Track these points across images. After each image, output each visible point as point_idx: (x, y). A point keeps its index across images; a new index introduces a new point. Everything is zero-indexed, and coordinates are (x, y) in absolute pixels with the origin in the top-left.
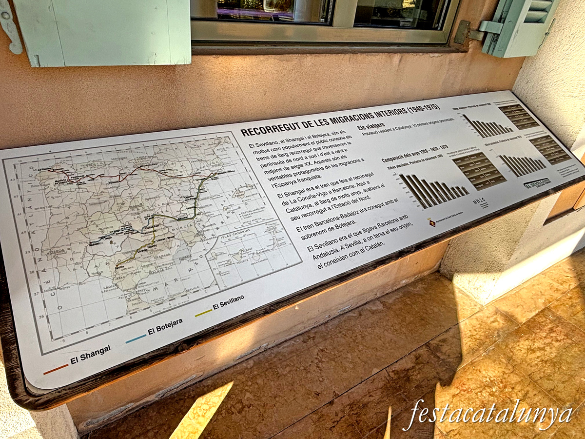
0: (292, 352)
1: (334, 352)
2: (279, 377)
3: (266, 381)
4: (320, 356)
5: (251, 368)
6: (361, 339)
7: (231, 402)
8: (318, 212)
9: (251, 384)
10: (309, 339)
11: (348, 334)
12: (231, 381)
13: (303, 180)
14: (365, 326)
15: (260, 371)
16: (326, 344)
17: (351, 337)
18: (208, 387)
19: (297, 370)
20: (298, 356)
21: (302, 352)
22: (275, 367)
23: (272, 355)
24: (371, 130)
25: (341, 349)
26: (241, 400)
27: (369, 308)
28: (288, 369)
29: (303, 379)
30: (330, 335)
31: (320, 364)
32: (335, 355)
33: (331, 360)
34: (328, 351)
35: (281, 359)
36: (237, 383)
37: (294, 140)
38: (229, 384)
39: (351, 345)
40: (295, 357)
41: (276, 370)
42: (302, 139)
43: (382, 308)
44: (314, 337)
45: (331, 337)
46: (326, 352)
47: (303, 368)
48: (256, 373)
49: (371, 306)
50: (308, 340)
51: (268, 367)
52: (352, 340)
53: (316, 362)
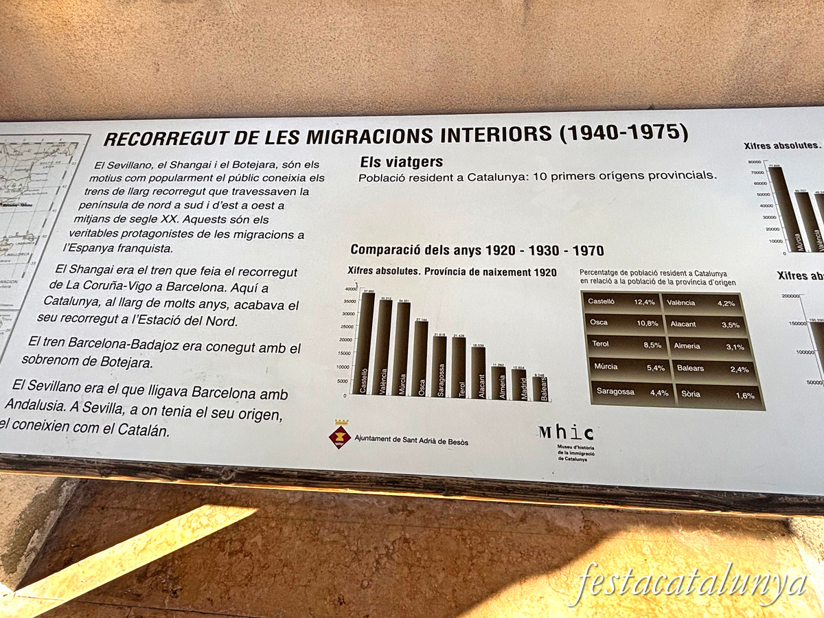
0: (360, 515)
1: (422, 555)
2: (314, 540)
3: (294, 534)
4: (397, 547)
5: (291, 504)
6: (486, 561)
7: (234, 535)
8: (96, 319)
9: (273, 525)
10: (403, 511)
11: (471, 539)
12: (255, 507)
13: (129, 249)
14: (513, 545)
15: (300, 515)
16: (421, 535)
17: (471, 549)
18: (227, 497)
19: (344, 546)
20: (364, 526)
21: (375, 524)
22: (320, 523)
23: (333, 502)
24: (395, 171)
25: (438, 557)
26: (246, 539)
27: (549, 517)
28: (335, 536)
29: (341, 565)
30: (440, 524)
31: (385, 559)
32: (419, 560)
33: (406, 564)
34: (413, 548)
35: (338, 517)
36: (259, 514)
37: (188, 166)
38: (250, 509)
39: (459, 562)
40: (359, 526)
41: (318, 528)
42: (207, 166)
43: (578, 531)
44: (411, 512)
45: (440, 528)
46: (410, 548)
47: (355, 549)
48: (292, 514)
49: (555, 515)
50: (399, 511)
51: (312, 516)
52: (468, 555)
53: (380, 552)
